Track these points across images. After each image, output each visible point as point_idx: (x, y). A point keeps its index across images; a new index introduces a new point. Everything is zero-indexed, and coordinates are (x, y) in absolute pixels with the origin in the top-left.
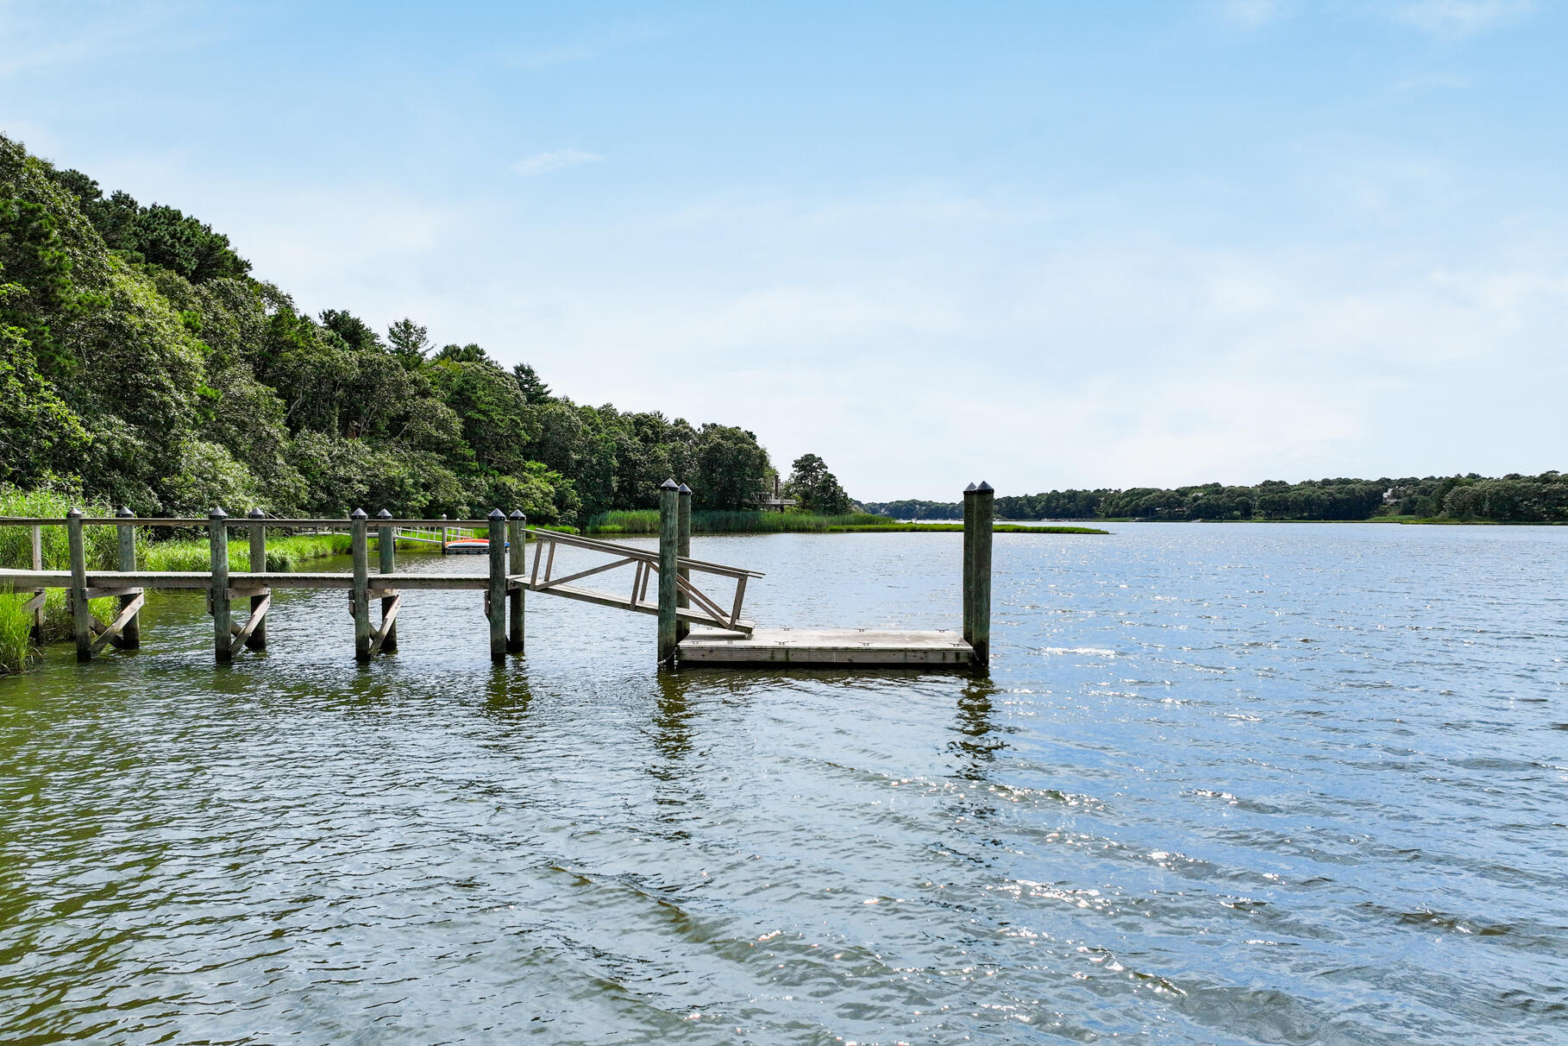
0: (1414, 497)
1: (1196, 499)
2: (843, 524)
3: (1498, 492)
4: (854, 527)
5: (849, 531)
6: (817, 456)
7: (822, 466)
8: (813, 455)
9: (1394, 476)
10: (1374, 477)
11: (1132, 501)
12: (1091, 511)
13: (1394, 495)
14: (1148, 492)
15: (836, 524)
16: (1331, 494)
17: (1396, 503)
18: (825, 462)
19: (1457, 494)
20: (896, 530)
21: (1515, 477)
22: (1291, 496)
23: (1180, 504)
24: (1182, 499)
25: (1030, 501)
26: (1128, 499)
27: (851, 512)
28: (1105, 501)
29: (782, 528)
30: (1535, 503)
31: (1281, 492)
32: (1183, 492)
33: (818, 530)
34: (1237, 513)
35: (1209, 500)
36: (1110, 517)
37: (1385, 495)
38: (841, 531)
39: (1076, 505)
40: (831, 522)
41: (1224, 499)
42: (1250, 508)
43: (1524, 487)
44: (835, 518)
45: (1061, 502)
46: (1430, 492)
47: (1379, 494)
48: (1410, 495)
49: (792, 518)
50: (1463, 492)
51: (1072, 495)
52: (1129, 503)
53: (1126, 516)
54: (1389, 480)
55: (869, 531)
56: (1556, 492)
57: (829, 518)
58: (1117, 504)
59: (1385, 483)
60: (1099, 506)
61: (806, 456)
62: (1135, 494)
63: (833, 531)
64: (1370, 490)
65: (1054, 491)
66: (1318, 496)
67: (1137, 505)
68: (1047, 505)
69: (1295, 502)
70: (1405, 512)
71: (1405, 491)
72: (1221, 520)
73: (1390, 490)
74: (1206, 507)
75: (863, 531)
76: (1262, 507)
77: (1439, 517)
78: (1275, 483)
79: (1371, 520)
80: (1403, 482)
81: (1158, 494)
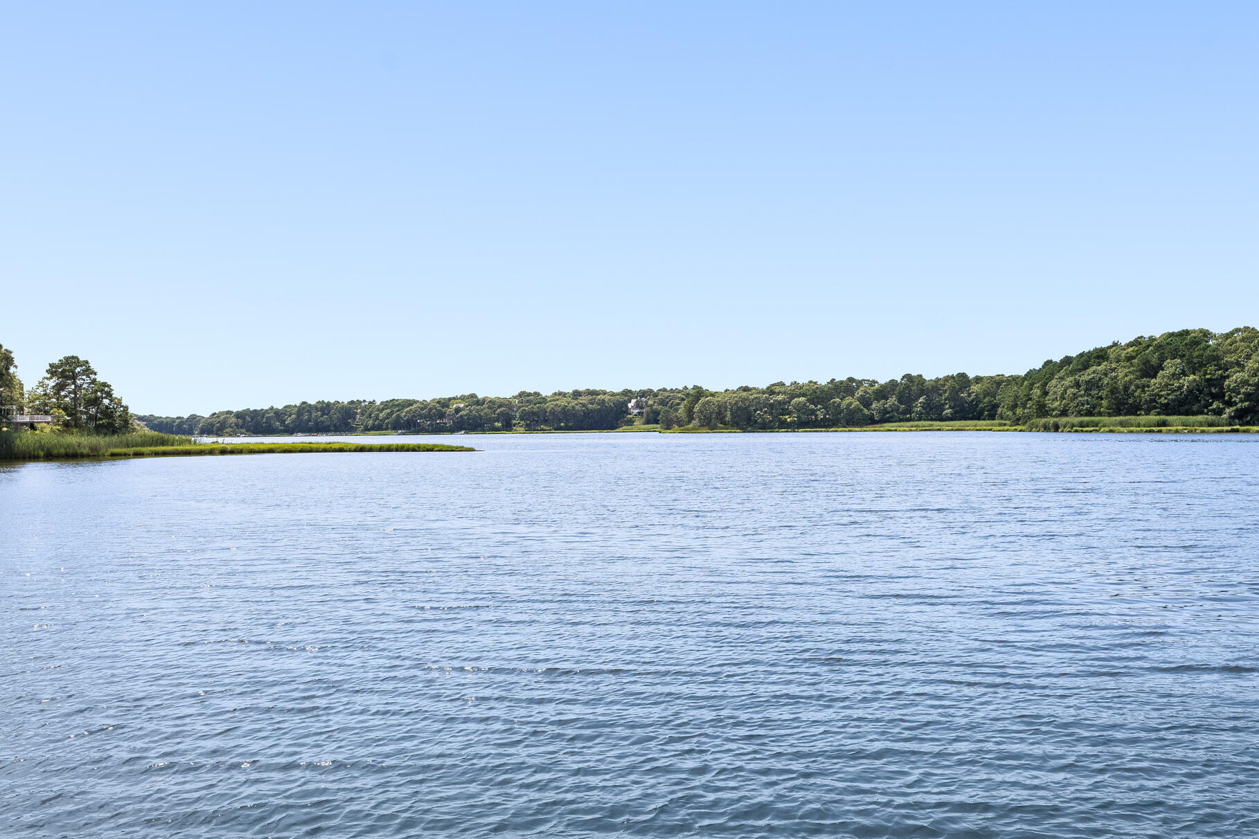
0: (655, 407)
1: (458, 410)
2: (128, 445)
3: (737, 403)
4: (144, 449)
5: (138, 455)
6: (82, 359)
7: (88, 371)
8: (77, 358)
9: (636, 388)
10: (618, 389)
11: (392, 413)
12: (347, 424)
13: (638, 406)
14: (410, 403)
15: (116, 446)
16: (584, 405)
17: (639, 413)
18: (93, 366)
19: (704, 405)
20: (201, 453)
21: (746, 389)
22: (549, 406)
23: (442, 416)
24: (444, 410)
25: (279, 414)
26: (388, 411)
27: (134, 430)
28: (362, 414)
29: (42, 454)
30: (765, 412)
31: (540, 403)
32: (445, 403)
33: (94, 456)
34: (498, 424)
35: (471, 411)
36: (369, 430)
37: (630, 405)
38: (126, 456)
39: (331, 418)
40: (109, 446)
41: (485, 410)
42: (510, 420)
43: (756, 398)
44: (115, 438)
45: (314, 414)
46: (668, 403)
47: (625, 404)
48: (651, 406)
49: (55, 440)
50: (708, 402)
51: (325, 408)
52: (389, 415)
53: (386, 429)
54: (630, 391)
55: (165, 454)
56: (779, 402)
57: (107, 439)
58: (377, 418)
59: (628, 394)
60: (354, 419)
61: (67, 359)
62: (391, 405)
63: (115, 456)
64: (618, 401)
65: (304, 403)
66: (573, 407)
67: (398, 416)
68: (298, 417)
69: (553, 413)
70: (648, 422)
71: (646, 402)
72: (484, 431)
73: (633, 401)
74: (469, 419)
75: (157, 454)
76: (522, 418)
77: (691, 426)
78: (529, 395)
79: (620, 429)
80: (643, 394)
81: (418, 404)
